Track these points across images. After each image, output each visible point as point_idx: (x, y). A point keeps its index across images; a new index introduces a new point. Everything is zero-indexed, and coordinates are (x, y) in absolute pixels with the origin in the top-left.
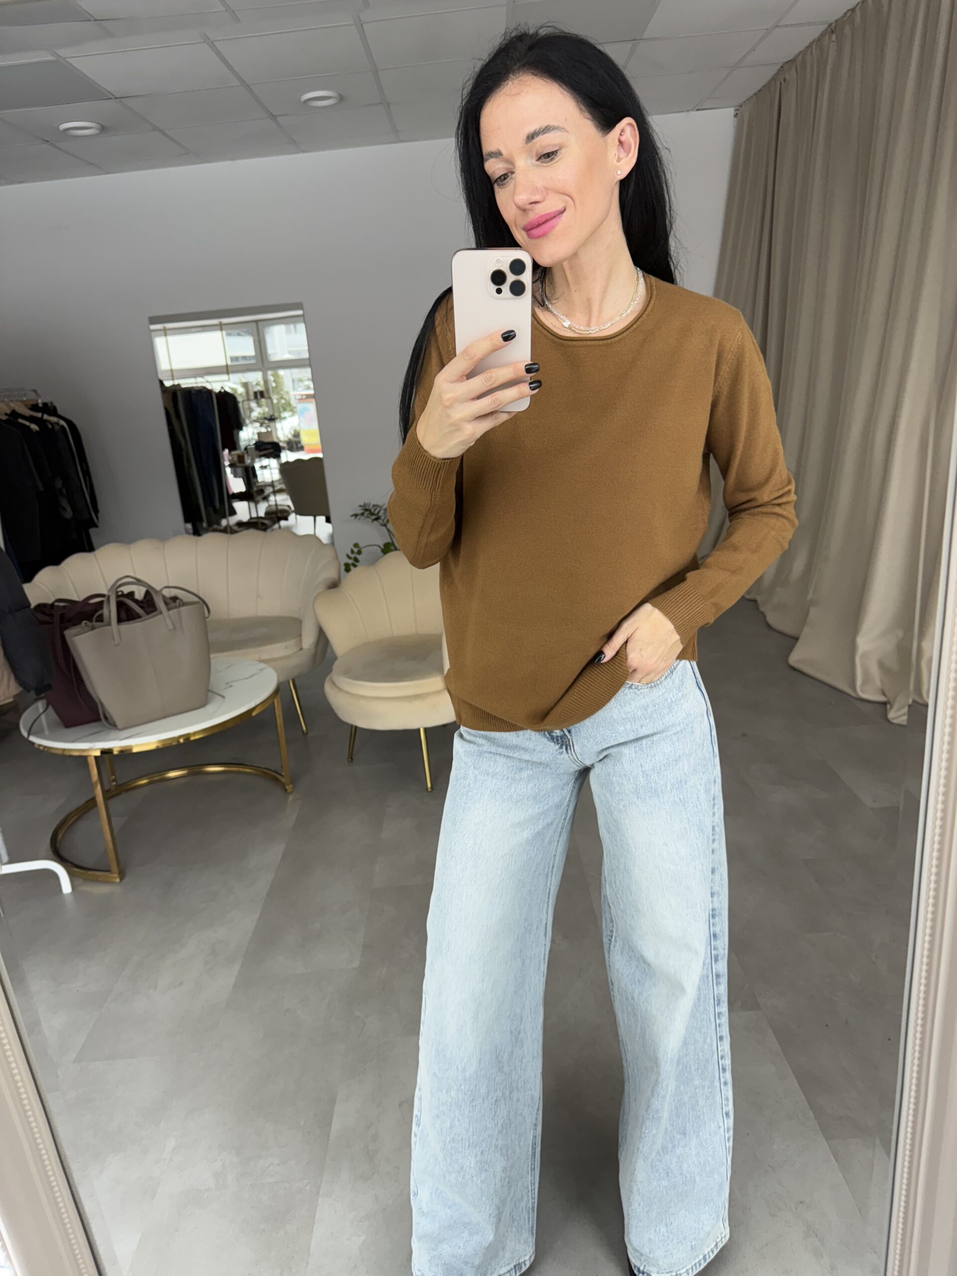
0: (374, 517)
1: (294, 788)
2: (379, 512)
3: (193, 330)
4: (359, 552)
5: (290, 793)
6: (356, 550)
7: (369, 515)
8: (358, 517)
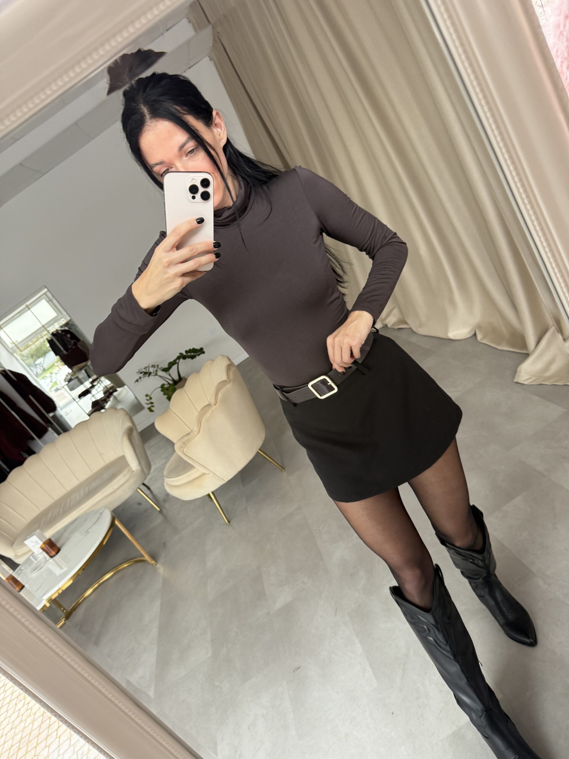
0: (147, 375)
1: (156, 561)
2: (149, 370)
3: (15, 317)
4: (151, 398)
5: (156, 565)
6: (148, 398)
7: (145, 375)
8: (139, 380)
